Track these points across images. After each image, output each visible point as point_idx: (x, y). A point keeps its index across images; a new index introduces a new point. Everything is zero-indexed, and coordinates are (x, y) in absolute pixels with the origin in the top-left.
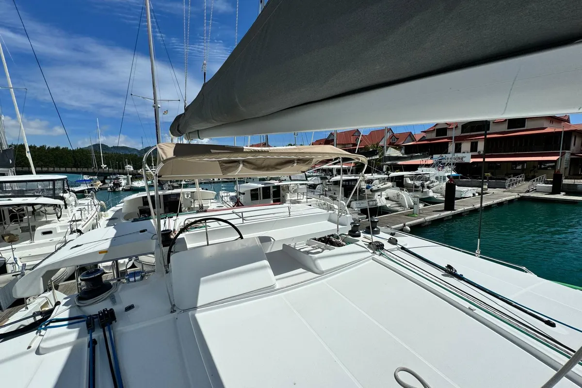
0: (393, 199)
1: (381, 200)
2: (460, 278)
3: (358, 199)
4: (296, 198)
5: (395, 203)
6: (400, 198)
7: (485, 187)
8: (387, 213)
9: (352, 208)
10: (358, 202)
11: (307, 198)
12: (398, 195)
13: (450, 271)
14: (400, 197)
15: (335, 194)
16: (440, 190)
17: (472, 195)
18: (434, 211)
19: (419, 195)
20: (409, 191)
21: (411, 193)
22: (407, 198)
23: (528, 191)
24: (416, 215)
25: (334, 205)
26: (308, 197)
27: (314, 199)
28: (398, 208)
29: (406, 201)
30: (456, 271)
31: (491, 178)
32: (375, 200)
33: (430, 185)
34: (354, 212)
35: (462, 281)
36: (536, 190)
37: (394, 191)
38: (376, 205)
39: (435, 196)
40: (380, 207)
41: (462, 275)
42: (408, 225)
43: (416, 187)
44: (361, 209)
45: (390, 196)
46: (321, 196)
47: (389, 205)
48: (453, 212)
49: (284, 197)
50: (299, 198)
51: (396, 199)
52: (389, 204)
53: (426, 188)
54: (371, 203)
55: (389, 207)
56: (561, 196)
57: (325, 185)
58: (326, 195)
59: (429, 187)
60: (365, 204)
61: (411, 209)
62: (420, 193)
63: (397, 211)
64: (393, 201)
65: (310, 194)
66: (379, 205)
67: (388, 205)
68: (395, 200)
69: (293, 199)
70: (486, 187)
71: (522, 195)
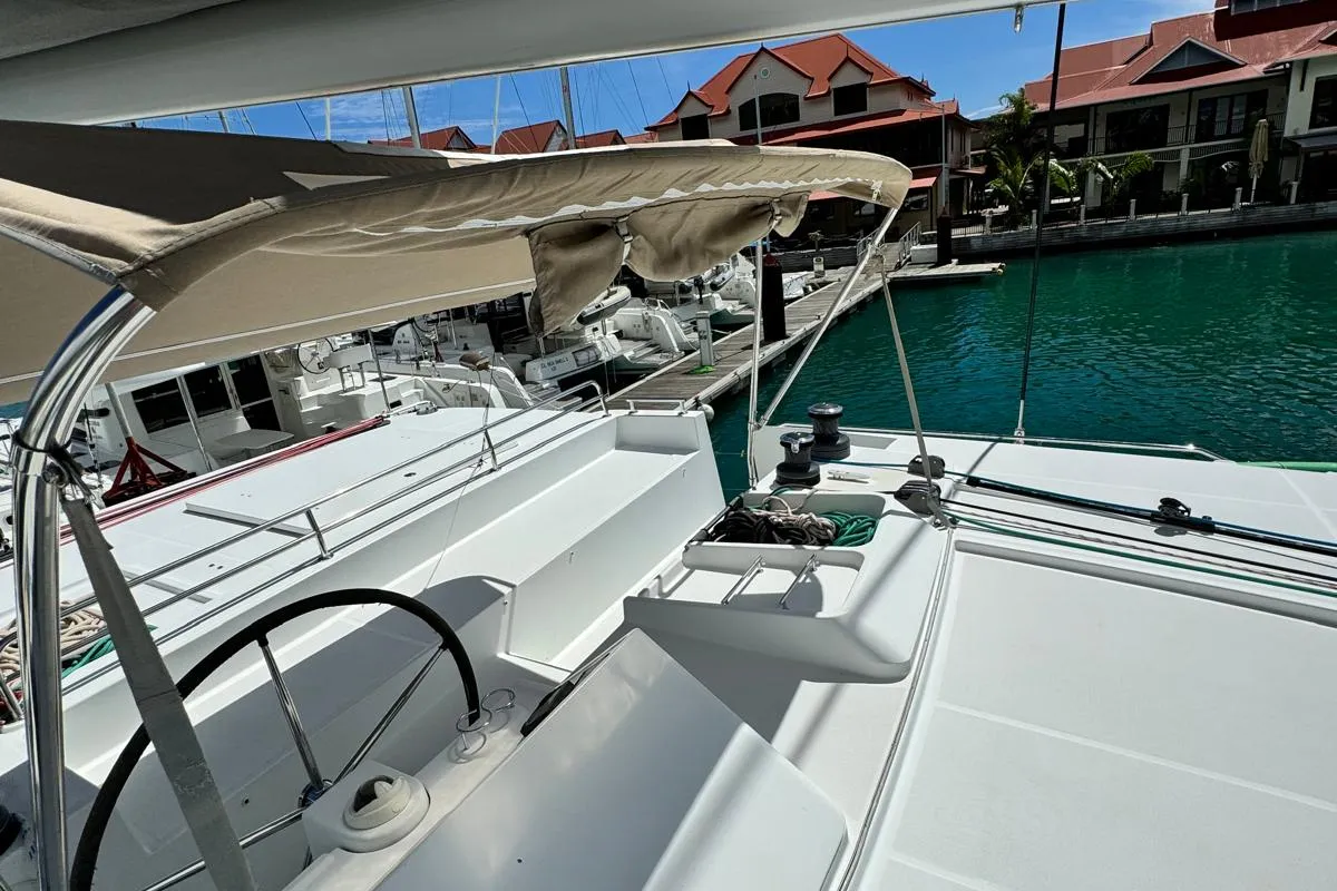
0: (635, 335)
1: (606, 344)
2: (1206, 526)
3: (543, 351)
4: (337, 387)
5: (642, 344)
6: (654, 329)
7: (819, 267)
8: (636, 379)
9: (531, 383)
10: (546, 361)
11: (381, 380)
12: (646, 321)
13: (1171, 516)
14: (653, 324)
15: (466, 348)
16: (735, 290)
17: (801, 292)
18: (744, 349)
19: (693, 311)
20: (671, 304)
21: (675, 310)
22: (669, 323)
23: (899, 267)
24: (711, 369)
25: (484, 385)
26: (384, 375)
27: (401, 379)
28: (656, 359)
29: (670, 334)
30: (1188, 510)
31: (823, 244)
32: (593, 347)
33: (717, 280)
34: (544, 393)
35: (1216, 536)
36: (910, 259)
37: (632, 313)
38: (597, 360)
39: (729, 309)
40: (609, 363)
41: (1210, 518)
42: (705, 401)
43: (684, 289)
44: (559, 382)
45: (624, 325)
46: (425, 363)
47: (631, 353)
48: (787, 341)
49: (286, 391)
50: (348, 384)
51: (642, 333)
52: (629, 351)
53: (708, 288)
54: (583, 357)
55: (632, 358)
56: (953, 268)
57: (421, 324)
58: (439, 358)
59: (715, 287)
60: (567, 364)
61: (688, 352)
62: (694, 306)
63: (655, 368)
64: (636, 340)
65: (387, 364)
66: (605, 357)
67: (627, 355)
68: (640, 336)
69: (325, 391)
70: (821, 267)
71: (891, 275)
